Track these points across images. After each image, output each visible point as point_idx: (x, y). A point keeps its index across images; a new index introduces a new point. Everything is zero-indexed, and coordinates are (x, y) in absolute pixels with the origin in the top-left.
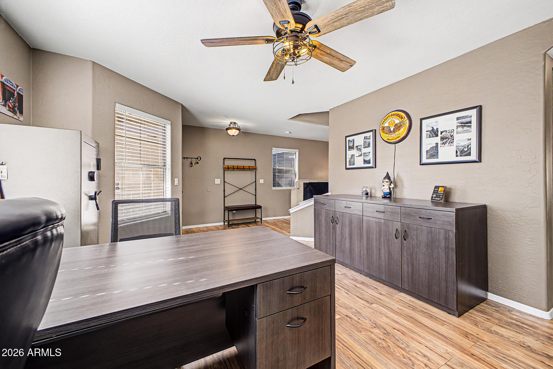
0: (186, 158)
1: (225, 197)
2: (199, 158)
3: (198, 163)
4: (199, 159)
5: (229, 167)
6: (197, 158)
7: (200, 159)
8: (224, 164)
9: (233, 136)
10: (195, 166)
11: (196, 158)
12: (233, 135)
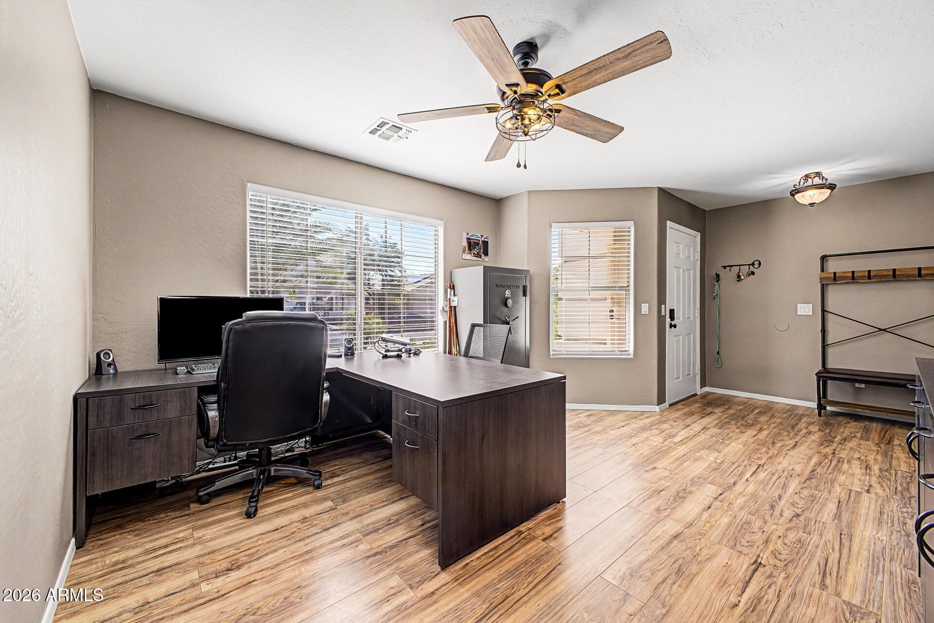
0: (729, 266)
1: (824, 346)
2: (757, 263)
3: (753, 273)
4: (756, 265)
5: (837, 275)
6: (753, 264)
7: (760, 264)
8: (822, 271)
9: (812, 205)
10: (748, 281)
11: (749, 265)
12: (809, 204)
